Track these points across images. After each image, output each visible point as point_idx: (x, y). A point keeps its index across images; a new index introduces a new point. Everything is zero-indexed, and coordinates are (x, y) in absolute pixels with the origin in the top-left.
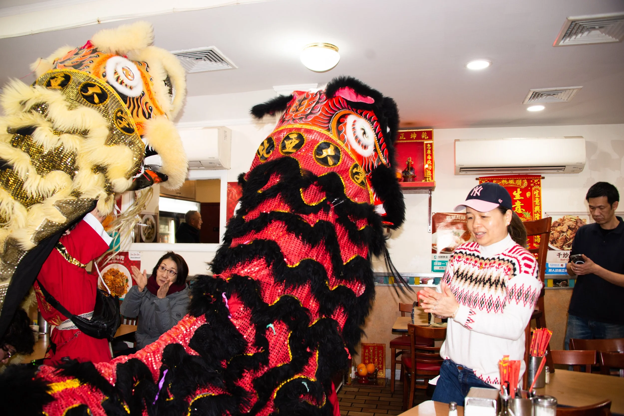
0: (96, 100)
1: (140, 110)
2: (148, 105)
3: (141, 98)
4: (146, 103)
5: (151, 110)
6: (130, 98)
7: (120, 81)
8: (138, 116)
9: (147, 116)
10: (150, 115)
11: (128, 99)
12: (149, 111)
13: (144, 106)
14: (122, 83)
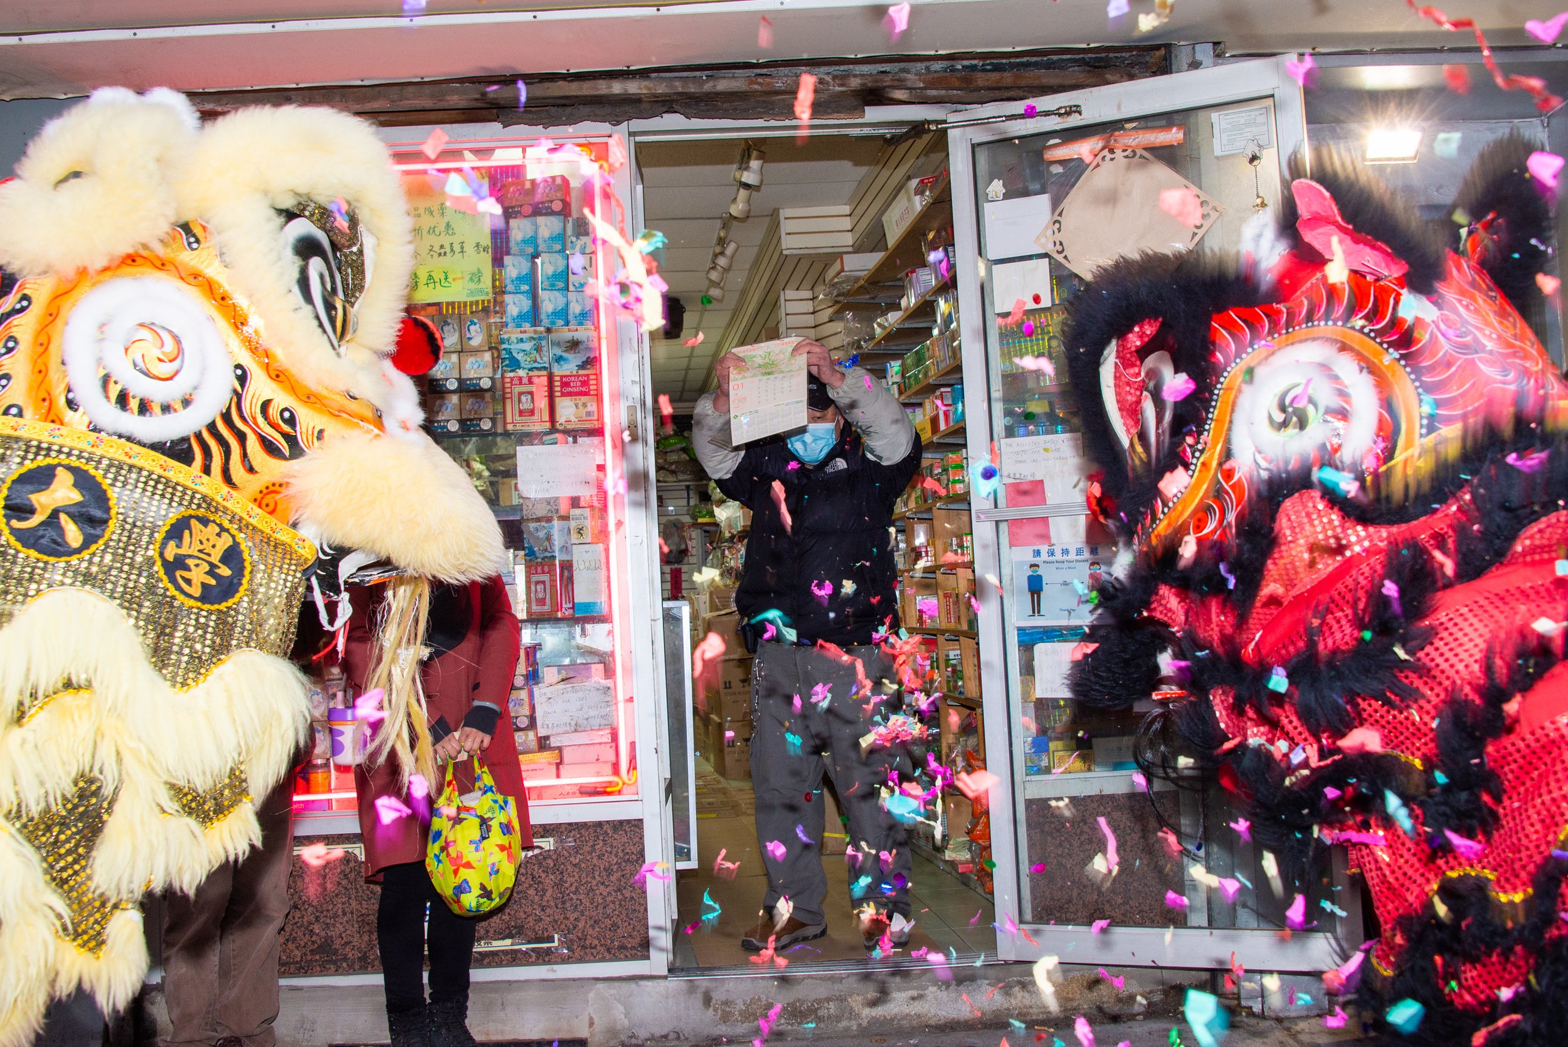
0: (73, 534)
1: (252, 443)
2: (273, 411)
3: (239, 396)
4: (265, 406)
5: (292, 421)
6: (199, 436)
7: (134, 404)
8: (251, 470)
9: (286, 451)
10: (291, 440)
11: (193, 441)
12: (287, 428)
13: (260, 420)
14: (144, 408)
